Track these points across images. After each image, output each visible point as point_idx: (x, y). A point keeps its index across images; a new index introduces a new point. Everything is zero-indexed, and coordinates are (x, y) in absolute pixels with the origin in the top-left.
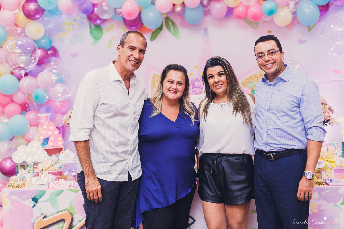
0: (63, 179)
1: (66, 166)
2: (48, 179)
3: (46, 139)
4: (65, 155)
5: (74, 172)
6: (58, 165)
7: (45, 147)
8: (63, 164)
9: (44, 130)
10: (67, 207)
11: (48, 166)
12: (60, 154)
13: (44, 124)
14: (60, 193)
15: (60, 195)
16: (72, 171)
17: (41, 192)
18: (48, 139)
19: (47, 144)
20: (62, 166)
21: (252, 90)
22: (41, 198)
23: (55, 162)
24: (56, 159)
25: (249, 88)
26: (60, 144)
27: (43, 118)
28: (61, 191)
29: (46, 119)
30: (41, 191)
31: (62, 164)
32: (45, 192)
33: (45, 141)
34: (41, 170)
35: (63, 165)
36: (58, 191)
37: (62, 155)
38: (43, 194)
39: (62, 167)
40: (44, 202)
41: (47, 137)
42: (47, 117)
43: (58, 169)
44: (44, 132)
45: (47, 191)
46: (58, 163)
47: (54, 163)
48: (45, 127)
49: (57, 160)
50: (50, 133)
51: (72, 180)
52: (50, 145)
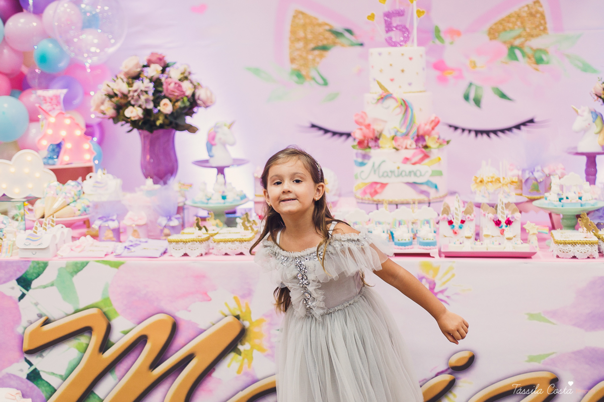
0: (88, 237)
1: (96, 206)
2: (54, 236)
3: (55, 146)
4: (97, 182)
5: (113, 220)
6: (80, 205)
7: (54, 165)
8: (90, 202)
9: (49, 125)
10: (96, 299)
11: (56, 205)
12: (84, 179)
13: (50, 113)
14: (78, 267)
15: (79, 274)
16: (111, 218)
17: (37, 266)
18: (59, 146)
19: (58, 157)
20: (88, 206)
21: (509, 46)
22: (36, 278)
23: (73, 198)
24: (74, 191)
25: (505, 42)
26: (87, 159)
27: (48, 100)
28: (82, 263)
29: (54, 101)
30: (38, 263)
31: (88, 203)
32: (45, 265)
33: (53, 150)
34: (39, 214)
35: (91, 205)
36: (76, 264)
37: (89, 183)
38: (41, 269)
39: (90, 209)
40: (45, 287)
41: (58, 142)
42: (57, 97)
43: (78, 213)
44: (50, 132)
45: (50, 263)
46: (78, 201)
47: (70, 200)
48: (52, 120)
49: (77, 193)
50: (63, 133)
51: (110, 240)
52: (65, 160)
